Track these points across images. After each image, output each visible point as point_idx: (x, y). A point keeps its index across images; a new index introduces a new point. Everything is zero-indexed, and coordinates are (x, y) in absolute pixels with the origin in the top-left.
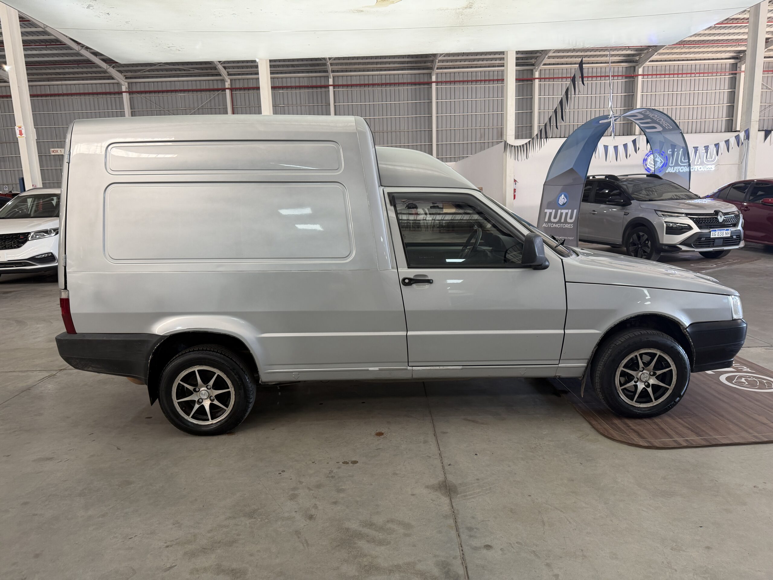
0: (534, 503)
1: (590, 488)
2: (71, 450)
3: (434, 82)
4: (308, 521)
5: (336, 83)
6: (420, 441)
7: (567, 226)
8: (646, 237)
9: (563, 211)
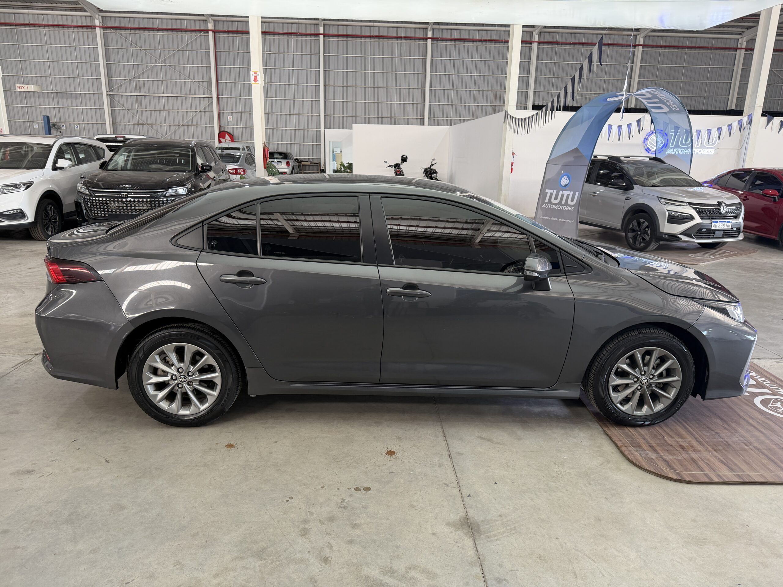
0: (562, 548)
1: (619, 530)
2: (54, 460)
3: (430, 38)
4: (323, 564)
5: (327, 33)
6: (435, 463)
7: (569, 208)
8: (646, 224)
9: (564, 192)
